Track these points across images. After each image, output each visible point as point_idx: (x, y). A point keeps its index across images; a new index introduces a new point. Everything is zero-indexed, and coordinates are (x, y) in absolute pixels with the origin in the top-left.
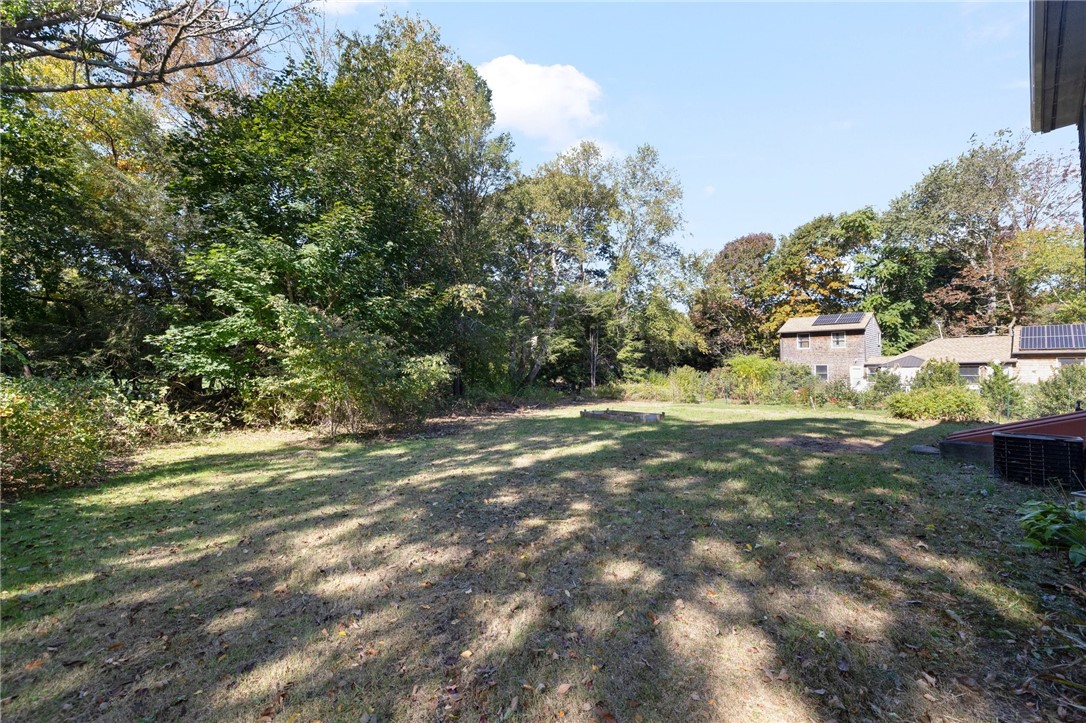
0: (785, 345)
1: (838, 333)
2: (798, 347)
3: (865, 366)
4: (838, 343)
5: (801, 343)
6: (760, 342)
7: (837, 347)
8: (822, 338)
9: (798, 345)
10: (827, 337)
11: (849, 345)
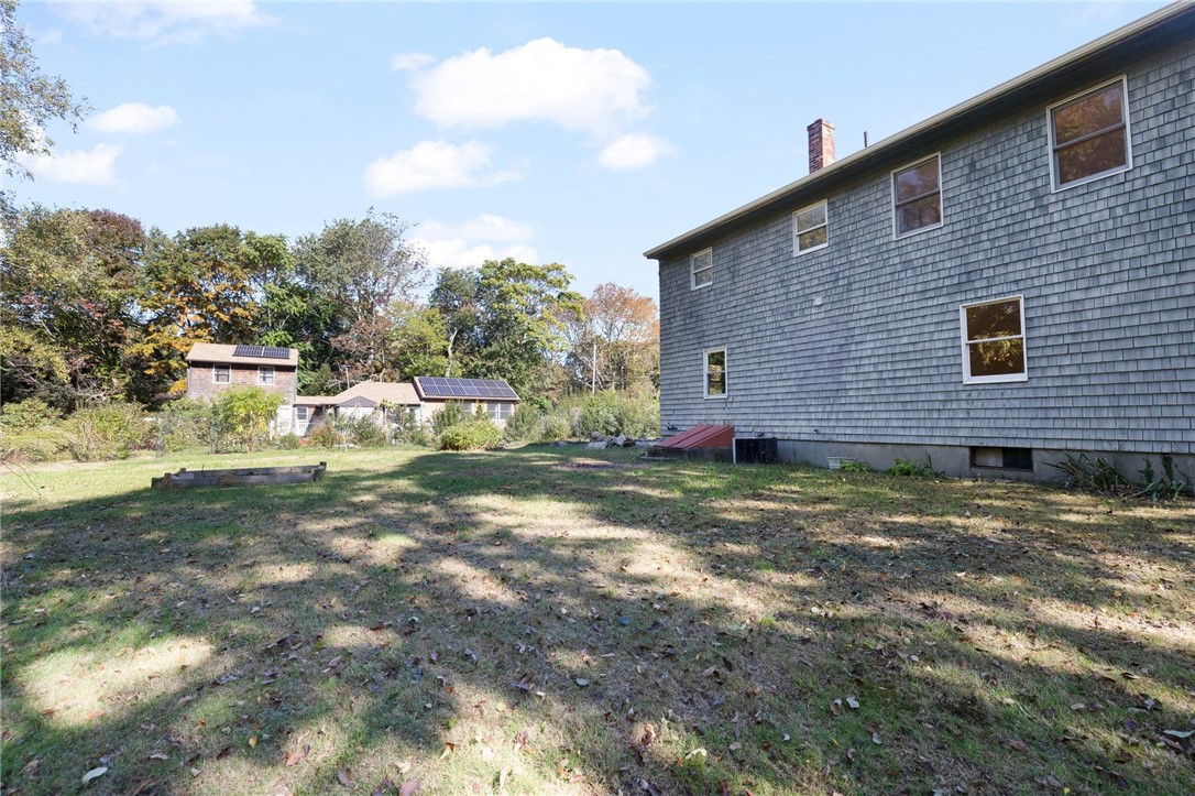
0: (194, 377)
1: (265, 368)
2: (214, 381)
3: (294, 406)
4: (264, 379)
5: (218, 376)
6: (109, 370)
7: (264, 384)
8: (247, 373)
9: (214, 378)
10: (253, 372)
11: (278, 383)
